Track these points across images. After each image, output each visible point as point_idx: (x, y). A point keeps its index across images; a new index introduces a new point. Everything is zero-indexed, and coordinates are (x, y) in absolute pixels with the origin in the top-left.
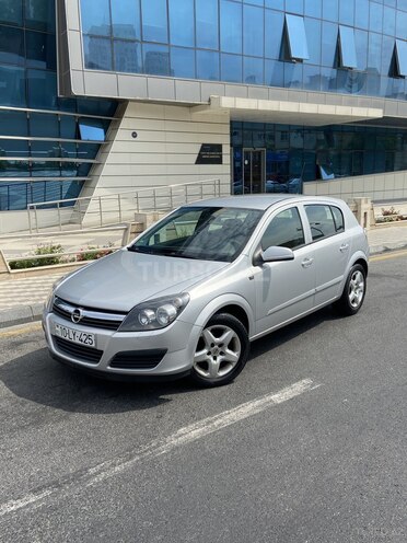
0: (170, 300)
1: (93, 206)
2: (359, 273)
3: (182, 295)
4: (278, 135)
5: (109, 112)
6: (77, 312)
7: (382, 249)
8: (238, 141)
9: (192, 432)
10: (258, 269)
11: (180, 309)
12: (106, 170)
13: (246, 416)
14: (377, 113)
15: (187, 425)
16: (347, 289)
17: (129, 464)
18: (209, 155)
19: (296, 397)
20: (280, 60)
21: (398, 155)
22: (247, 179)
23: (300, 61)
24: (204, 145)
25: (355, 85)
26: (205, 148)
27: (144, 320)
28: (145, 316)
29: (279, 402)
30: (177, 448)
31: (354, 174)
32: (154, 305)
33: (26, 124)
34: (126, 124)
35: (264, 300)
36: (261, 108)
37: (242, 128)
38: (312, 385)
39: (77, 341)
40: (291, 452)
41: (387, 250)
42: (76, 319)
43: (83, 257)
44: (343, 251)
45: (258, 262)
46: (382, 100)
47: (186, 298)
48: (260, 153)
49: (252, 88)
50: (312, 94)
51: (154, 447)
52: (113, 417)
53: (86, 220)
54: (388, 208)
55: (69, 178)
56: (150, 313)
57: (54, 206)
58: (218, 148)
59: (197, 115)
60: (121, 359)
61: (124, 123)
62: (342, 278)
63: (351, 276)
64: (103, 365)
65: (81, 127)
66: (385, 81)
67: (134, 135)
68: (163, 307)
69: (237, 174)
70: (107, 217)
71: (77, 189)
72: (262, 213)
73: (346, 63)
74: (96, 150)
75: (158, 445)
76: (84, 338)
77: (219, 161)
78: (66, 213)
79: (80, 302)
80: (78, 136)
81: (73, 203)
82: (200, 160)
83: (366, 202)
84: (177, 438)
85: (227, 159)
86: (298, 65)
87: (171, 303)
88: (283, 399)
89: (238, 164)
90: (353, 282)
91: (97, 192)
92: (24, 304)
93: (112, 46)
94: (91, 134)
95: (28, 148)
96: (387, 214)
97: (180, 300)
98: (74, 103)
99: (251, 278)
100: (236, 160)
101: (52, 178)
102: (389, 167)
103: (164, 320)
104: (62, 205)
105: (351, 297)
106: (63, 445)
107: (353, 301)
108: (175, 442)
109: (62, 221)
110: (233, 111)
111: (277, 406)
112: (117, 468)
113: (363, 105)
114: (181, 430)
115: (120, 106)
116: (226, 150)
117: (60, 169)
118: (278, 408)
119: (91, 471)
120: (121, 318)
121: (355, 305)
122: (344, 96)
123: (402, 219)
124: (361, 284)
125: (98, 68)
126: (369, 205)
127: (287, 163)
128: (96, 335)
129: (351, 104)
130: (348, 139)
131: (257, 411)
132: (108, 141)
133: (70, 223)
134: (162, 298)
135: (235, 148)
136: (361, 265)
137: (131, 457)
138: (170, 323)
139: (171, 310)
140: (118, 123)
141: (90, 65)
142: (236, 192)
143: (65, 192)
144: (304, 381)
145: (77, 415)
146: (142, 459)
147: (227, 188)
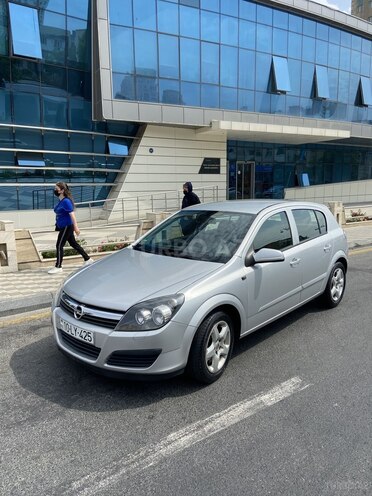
0: (165, 301)
1: (117, 206)
2: (340, 270)
3: (177, 296)
4: (265, 151)
5: (132, 133)
6: (79, 309)
7: (353, 245)
8: (233, 156)
9: (182, 439)
10: (250, 269)
11: (175, 309)
12: (128, 178)
13: (237, 420)
14: (345, 134)
15: (177, 430)
16: (329, 285)
17: (114, 478)
18: (209, 166)
19: (286, 399)
20: (267, 92)
21: (360, 168)
22: (240, 186)
23: (284, 92)
24: (206, 159)
25: (328, 112)
26: (207, 161)
27: (140, 320)
28: (141, 316)
29: (269, 404)
30: (165, 459)
31: (327, 182)
32: (150, 305)
33: (67, 141)
34: (145, 142)
35: (256, 298)
36: (251, 129)
37: (237, 146)
38: (302, 385)
39: (78, 337)
40: (283, 470)
41: (357, 246)
42: (78, 316)
43: (104, 249)
44: (326, 251)
45: (250, 263)
46: (350, 124)
47: (182, 298)
48: (250, 165)
49: (245, 114)
50: (293, 119)
51: (143, 458)
52: (107, 416)
53: (113, 217)
54: (356, 211)
55: (100, 184)
56: (146, 313)
57: (87, 206)
58: (217, 161)
59: (201, 135)
60: (117, 357)
61: (144, 141)
62: (325, 275)
63: (333, 273)
64: (100, 362)
65: (110, 144)
66: (352, 109)
67: (151, 151)
68: (159, 308)
69: (231, 182)
70: (128, 215)
71: (106, 192)
72: (254, 217)
73: (321, 94)
74: (121, 162)
75: (146, 455)
76: (84, 335)
77: (217, 171)
78: (96, 211)
79: (82, 300)
80: (107, 151)
81: (102, 203)
82: (203, 171)
83: (339, 205)
84: (166, 445)
85: (224, 169)
86: (282, 96)
87: (166, 303)
88: (274, 401)
89: (232, 174)
90: (335, 278)
91: (121, 195)
92: (47, 290)
93: (135, 82)
94: (118, 150)
95: (68, 161)
96: (355, 215)
97: (176, 301)
98: (105, 126)
99: (243, 279)
100: (231, 171)
101: (87, 184)
102: (354, 177)
103: (159, 320)
104: (93, 205)
105: (333, 291)
106: (53, 449)
107: (335, 296)
108: (163, 451)
109: (93, 217)
110: (230, 132)
111: (268, 409)
112: (102, 483)
113: (335, 127)
114: (172, 436)
115: (141, 128)
116: (224, 163)
117: (93, 177)
118: (268, 411)
119: (75, 485)
120: (118, 317)
121: (336, 299)
122: (319, 120)
123: (368, 219)
124: (342, 280)
125: (124, 98)
126: (341, 208)
127: (272, 174)
128: (94, 333)
129: (325, 126)
130: (320, 154)
131: (248, 415)
132: (131, 155)
133: (100, 219)
134: (159, 299)
135: (231, 162)
136: (342, 263)
137: (117, 469)
138: (164, 324)
139: (166, 310)
140: (139, 141)
141: (118, 96)
142: (231, 197)
143: (96, 195)
144: (293, 379)
145: (71, 412)
146: (128, 473)
147: (223, 193)
